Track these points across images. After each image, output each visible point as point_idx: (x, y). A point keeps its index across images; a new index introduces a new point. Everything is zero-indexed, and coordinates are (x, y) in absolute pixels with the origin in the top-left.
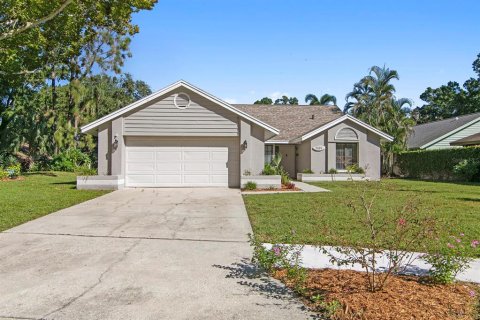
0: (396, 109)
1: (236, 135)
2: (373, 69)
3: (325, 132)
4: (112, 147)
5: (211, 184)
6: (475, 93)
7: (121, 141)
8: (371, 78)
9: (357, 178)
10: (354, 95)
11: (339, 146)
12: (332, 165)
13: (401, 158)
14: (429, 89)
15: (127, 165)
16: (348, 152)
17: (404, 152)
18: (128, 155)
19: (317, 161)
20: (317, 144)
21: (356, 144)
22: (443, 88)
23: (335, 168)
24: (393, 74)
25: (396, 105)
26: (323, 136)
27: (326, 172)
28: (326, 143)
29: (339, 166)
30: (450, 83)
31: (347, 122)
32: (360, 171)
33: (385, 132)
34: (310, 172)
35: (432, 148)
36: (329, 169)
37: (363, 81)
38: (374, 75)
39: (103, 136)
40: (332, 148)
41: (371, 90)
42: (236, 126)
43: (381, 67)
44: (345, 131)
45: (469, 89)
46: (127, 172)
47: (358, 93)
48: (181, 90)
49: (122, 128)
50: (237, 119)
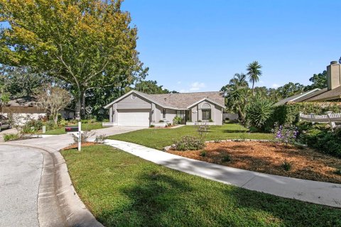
1: (151, 108)
3: (197, 105)
4: (113, 113)
7: (116, 111)
9: (210, 124)
11: (203, 111)
12: (200, 118)
15: (118, 119)
16: (207, 113)
18: (119, 115)
19: (194, 117)
20: (194, 110)
21: (210, 110)
23: (201, 120)
26: (196, 107)
28: (198, 110)
29: (203, 119)
31: (205, 100)
32: (211, 121)
34: (191, 121)
36: (199, 120)
39: (111, 109)
40: (200, 112)
42: (151, 105)
44: (205, 104)
46: (118, 121)
48: (133, 93)
49: (116, 107)
50: (151, 102)
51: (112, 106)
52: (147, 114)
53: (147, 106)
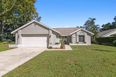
0: (95, 27)
1: (48, 33)
2: (89, 18)
4: (18, 37)
5: (43, 46)
6: (114, 25)
8: (89, 21)
10: (85, 25)
11: (79, 36)
12: (78, 41)
13: (97, 39)
14: (103, 25)
15: (23, 41)
16: (82, 38)
17: (98, 37)
19: (74, 40)
21: (84, 36)
22: (107, 24)
23: (78, 42)
24: (94, 19)
25: (95, 26)
26: (75, 34)
27: (76, 43)
28: (76, 36)
29: (79, 41)
30: (108, 23)
33: (93, 33)
34: (72, 43)
35: (105, 37)
36: (77, 42)
37: (87, 21)
38: (90, 20)
41: (89, 23)
42: (48, 31)
43: (92, 18)
44: (81, 32)
45: (113, 24)
46: (23, 43)
47: (86, 24)
48: (34, 22)
49: (20, 32)
50: (48, 29)
51: (17, 32)
52: (45, 38)
53: (46, 32)
